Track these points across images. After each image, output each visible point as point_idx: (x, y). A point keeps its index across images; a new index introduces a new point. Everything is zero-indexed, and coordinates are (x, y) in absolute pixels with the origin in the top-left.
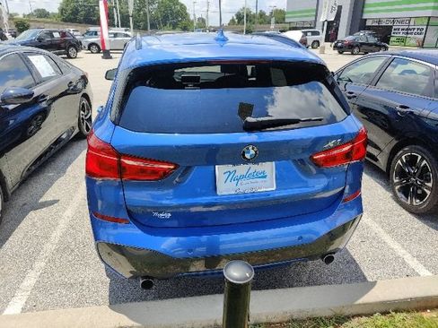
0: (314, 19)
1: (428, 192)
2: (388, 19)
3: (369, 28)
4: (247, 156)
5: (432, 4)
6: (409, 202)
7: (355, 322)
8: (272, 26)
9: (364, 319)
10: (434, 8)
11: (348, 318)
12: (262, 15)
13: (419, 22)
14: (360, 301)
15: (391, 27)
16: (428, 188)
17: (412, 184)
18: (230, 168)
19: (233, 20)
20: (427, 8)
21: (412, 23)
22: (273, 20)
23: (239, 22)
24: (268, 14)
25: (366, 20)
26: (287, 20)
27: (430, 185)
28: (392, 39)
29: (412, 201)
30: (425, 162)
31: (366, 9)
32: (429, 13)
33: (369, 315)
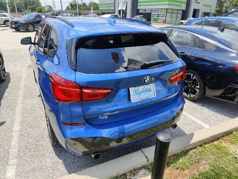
0: (113, 8)
1: (198, 90)
2: (149, 9)
3: (141, 14)
4: (146, 81)
5: (168, 3)
6: (189, 96)
7: (191, 152)
8: (92, 12)
9: (194, 150)
10: (169, 4)
11: (188, 151)
12: (84, 5)
13: (163, 11)
14: (191, 143)
15: (151, 13)
16: (197, 89)
17: (189, 88)
18: (136, 88)
19: (68, 7)
20: (166, 4)
21: (160, 11)
22: (92, 8)
23: (72, 9)
24: (88, 5)
25: (139, 9)
26: (100, 9)
27: (198, 87)
28: (152, 19)
29: (190, 95)
30: (195, 77)
31: (139, 4)
32: (167, 7)
33: (195, 148)
